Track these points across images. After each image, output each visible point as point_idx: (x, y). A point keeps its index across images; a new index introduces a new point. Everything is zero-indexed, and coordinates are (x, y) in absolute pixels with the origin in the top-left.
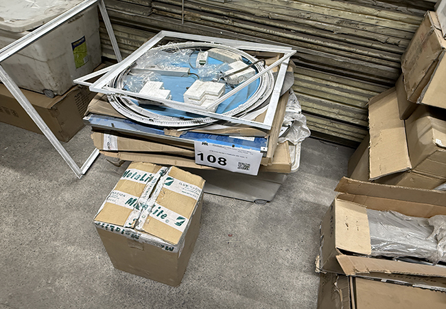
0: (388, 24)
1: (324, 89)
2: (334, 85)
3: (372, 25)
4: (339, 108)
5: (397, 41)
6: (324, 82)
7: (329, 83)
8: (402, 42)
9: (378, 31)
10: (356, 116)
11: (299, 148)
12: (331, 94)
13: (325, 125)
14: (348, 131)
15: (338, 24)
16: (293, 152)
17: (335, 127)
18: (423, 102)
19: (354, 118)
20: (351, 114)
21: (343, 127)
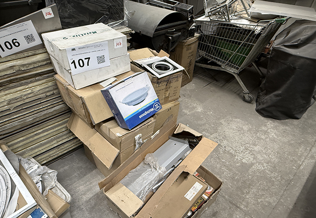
0: (38, 88)
1: (36, 138)
2: (40, 131)
3: (30, 93)
4: (55, 139)
5: (52, 93)
6: (32, 134)
7: (35, 133)
8: (55, 92)
9: (36, 94)
10: (68, 136)
11: (59, 185)
12: (42, 137)
13: (57, 152)
14: (71, 145)
15: (8, 104)
16: (59, 191)
17: (63, 149)
18: (96, 123)
19: (68, 137)
20: (65, 137)
21: (66, 145)
